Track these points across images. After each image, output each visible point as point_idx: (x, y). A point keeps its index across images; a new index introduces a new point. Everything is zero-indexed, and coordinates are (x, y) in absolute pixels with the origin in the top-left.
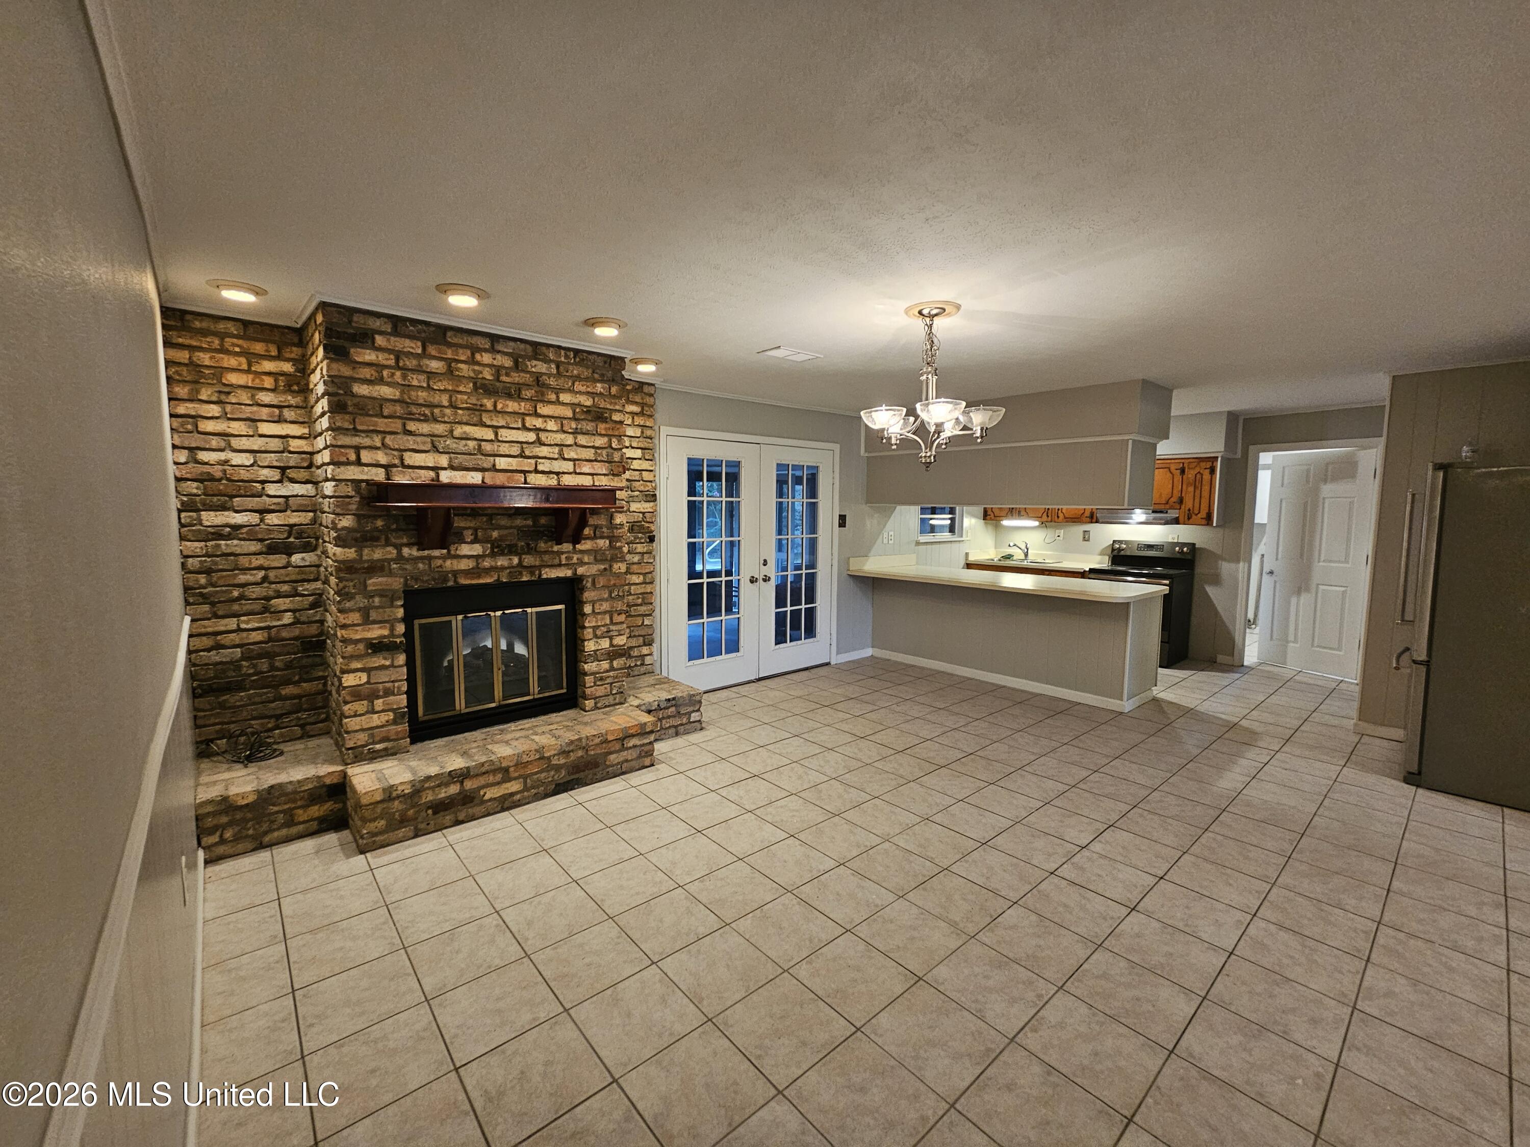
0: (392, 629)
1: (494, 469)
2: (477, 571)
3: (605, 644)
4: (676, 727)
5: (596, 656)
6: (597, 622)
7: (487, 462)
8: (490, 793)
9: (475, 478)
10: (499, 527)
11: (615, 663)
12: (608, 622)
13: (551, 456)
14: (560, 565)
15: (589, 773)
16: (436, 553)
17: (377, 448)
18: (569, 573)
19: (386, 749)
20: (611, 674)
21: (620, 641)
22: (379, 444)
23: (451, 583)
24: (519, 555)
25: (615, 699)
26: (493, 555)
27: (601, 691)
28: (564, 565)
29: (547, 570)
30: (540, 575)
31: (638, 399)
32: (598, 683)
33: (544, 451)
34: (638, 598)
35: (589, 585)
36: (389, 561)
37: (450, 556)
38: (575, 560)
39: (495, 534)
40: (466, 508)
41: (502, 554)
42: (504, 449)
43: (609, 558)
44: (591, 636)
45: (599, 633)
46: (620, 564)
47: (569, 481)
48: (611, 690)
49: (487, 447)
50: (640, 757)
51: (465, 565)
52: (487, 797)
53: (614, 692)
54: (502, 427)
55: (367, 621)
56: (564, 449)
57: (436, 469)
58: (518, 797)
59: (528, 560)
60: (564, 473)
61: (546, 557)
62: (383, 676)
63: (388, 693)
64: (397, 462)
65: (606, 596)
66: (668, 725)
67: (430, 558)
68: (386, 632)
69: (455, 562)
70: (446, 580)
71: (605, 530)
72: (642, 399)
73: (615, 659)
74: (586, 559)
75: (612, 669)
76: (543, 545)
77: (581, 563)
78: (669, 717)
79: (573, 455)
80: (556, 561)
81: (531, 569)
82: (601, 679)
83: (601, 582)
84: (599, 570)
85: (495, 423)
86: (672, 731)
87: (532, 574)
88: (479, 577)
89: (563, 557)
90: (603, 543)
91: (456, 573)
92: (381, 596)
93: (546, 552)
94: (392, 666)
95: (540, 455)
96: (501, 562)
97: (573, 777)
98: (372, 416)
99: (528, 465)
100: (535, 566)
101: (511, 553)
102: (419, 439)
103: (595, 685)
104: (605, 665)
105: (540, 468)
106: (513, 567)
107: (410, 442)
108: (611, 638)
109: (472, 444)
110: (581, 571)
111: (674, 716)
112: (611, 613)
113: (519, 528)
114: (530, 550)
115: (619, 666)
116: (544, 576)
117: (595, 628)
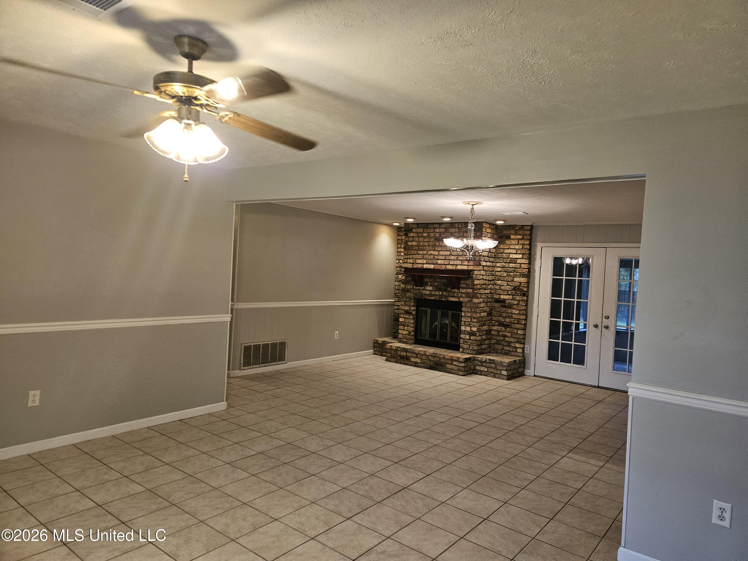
0: (410, 308)
1: (437, 264)
2: (430, 295)
3: (468, 329)
4: (495, 373)
5: (465, 332)
6: (466, 319)
7: (435, 262)
8: (413, 360)
9: (432, 267)
10: (437, 282)
11: (472, 338)
12: (470, 321)
13: (454, 259)
14: (454, 297)
15: (440, 368)
16: (421, 288)
17: (411, 259)
18: (457, 300)
19: (406, 341)
20: (470, 341)
21: (475, 329)
22: (411, 258)
23: (424, 298)
24: (442, 291)
25: (471, 351)
26: (435, 291)
27: (465, 346)
28: (456, 297)
29: (450, 298)
30: (448, 299)
31: (521, 232)
32: (465, 343)
33: (452, 257)
34: (516, 320)
35: (464, 305)
36: (411, 289)
37: (424, 289)
38: (459, 296)
39: (436, 284)
40: (429, 275)
41: (437, 291)
42: (440, 257)
43: (472, 296)
44: (463, 324)
45: (466, 324)
46: (475, 299)
47: (459, 267)
48: (469, 348)
49: (436, 257)
50: (458, 370)
51: (428, 292)
52: (412, 360)
53: (470, 349)
54: (441, 251)
55: (405, 305)
56: (459, 256)
57: (423, 264)
58: (419, 364)
59: (444, 293)
60: (458, 265)
61: (450, 293)
62: (407, 321)
63: (408, 326)
64: (414, 262)
65: (470, 311)
66: (490, 371)
67: (420, 289)
68: (409, 309)
69: (425, 291)
70: (423, 296)
71: (470, 286)
72: (523, 232)
73: (472, 336)
74: (463, 296)
75: (470, 339)
76: (449, 289)
77: (462, 297)
78: (491, 368)
79: (461, 259)
80: (453, 295)
81: (445, 297)
82: (466, 342)
83: (468, 305)
84: (468, 300)
85: (439, 250)
86: (492, 374)
87: (445, 298)
88: (431, 297)
89: (456, 294)
90: (470, 291)
91: (425, 294)
92: (409, 298)
93: (450, 292)
94: (409, 318)
95: (451, 259)
96: (437, 293)
97: (435, 366)
98: (411, 250)
99: (446, 262)
100: (446, 296)
101: (440, 291)
102: (420, 256)
103: (463, 343)
104: (468, 337)
105: (450, 263)
106: (440, 295)
107: (418, 256)
108: (471, 327)
109: (432, 256)
110: (461, 299)
111: (494, 368)
112: (471, 317)
113: (442, 282)
114: (445, 290)
115: (473, 339)
116: (449, 300)
117: (465, 322)
